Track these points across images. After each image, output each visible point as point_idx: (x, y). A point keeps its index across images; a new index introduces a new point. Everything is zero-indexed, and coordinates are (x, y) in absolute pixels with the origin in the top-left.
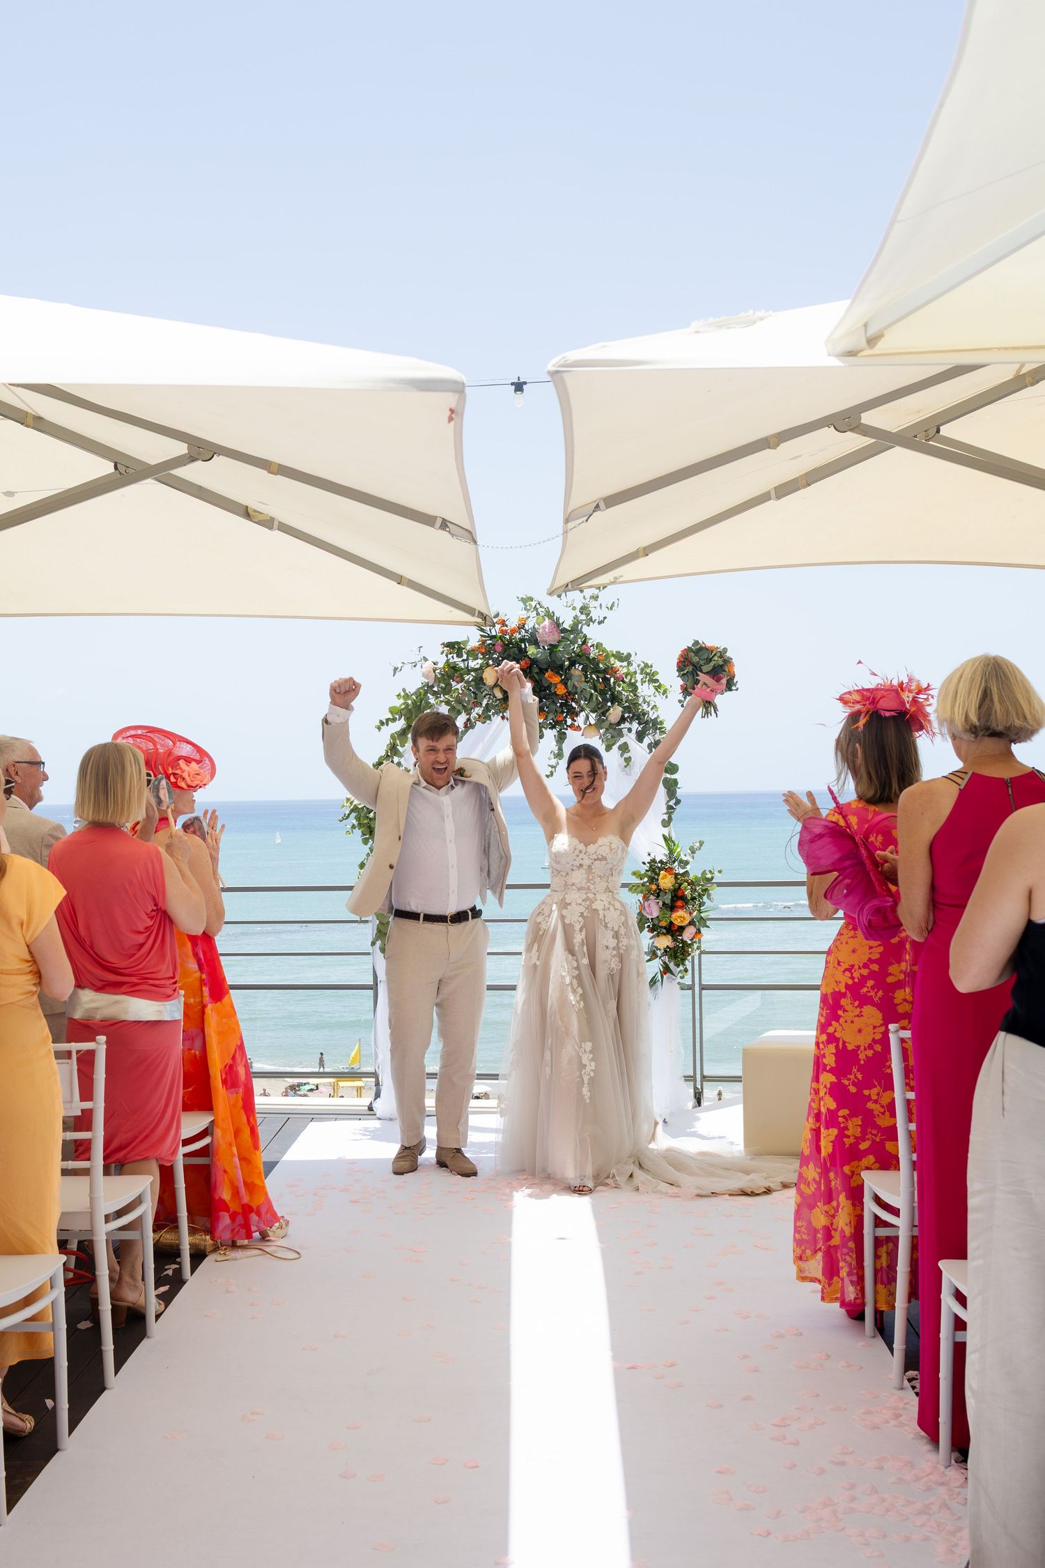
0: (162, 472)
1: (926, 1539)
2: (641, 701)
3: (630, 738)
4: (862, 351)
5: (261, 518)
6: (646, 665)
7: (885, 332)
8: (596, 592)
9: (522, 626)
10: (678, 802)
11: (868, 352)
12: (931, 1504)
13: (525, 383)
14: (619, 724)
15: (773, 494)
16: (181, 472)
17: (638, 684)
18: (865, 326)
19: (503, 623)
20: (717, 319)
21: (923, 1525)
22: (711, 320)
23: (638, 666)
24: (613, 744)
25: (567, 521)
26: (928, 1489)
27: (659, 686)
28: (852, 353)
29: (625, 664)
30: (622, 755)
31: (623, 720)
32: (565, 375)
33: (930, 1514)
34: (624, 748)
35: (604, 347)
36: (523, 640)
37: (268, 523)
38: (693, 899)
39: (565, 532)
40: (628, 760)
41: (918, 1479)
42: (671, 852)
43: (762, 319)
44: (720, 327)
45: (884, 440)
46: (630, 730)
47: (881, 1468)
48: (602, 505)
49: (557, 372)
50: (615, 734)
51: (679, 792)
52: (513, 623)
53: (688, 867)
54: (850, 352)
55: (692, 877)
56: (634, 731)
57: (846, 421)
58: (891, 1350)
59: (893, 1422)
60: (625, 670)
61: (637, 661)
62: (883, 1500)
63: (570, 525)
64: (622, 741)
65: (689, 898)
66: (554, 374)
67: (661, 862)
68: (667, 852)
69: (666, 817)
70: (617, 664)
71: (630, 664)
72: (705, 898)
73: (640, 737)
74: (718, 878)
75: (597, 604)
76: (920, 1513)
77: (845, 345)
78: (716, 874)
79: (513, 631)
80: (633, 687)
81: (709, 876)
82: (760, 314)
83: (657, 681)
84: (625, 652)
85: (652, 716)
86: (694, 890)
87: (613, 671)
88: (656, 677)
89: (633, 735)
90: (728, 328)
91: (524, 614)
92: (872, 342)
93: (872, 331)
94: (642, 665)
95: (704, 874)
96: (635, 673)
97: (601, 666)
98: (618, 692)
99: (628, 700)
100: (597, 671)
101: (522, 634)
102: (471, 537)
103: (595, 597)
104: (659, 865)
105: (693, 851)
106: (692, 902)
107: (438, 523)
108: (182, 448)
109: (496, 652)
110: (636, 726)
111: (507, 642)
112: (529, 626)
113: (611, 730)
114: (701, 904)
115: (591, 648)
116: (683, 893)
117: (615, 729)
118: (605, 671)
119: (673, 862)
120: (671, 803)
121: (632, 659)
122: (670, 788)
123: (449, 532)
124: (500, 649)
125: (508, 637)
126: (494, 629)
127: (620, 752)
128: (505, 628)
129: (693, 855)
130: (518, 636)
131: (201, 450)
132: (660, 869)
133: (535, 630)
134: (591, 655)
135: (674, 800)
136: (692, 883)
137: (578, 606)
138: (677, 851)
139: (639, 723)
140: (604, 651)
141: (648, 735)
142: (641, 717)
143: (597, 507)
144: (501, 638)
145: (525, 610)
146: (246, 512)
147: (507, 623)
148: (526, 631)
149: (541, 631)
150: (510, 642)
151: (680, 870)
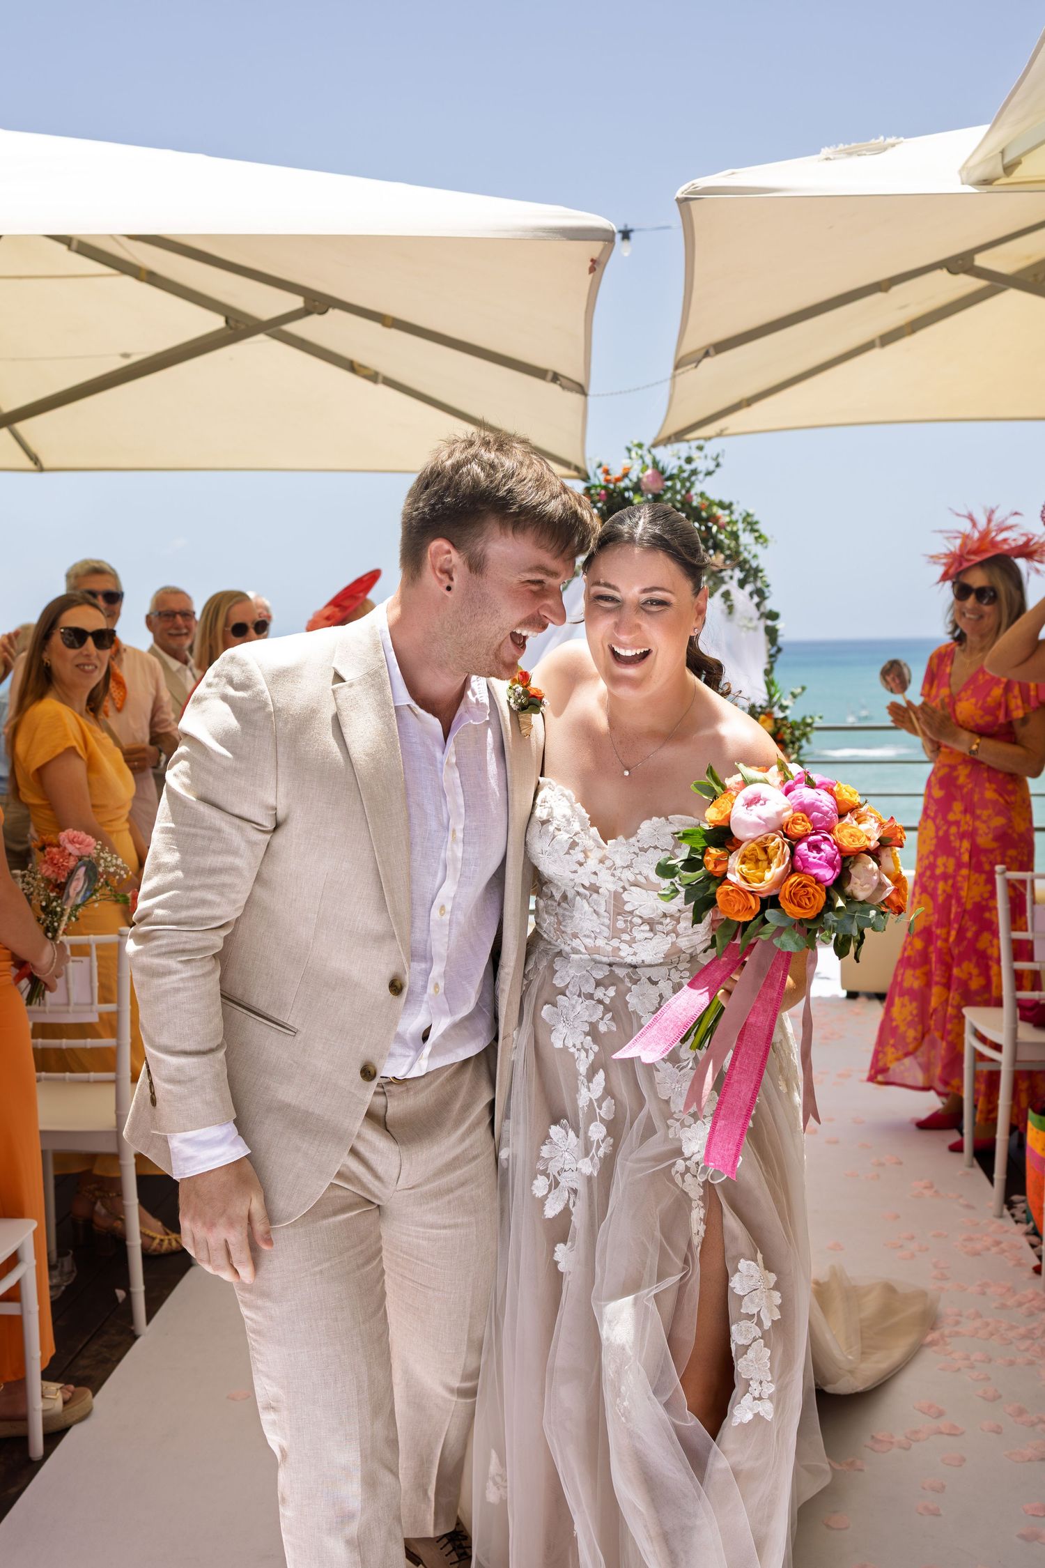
0: (274, 328)
1: (1031, 1363)
2: (742, 549)
3: (732, 586)
4: (998, 179)
5: (366, 372)
6: (748, 515)
7: (1023, 159)
8: (701, 442)
9: (626, 475)
10: (779, 650)
11: (1004, 180)
12: (1034, 1329)
13: (631, 231)
14: (721, 571)
15: (878, 342)
16: (292, 328)
17: (740, 533)
18: (1003, 152)
19: (607, 472)
20: (847, 146)
21: (1027, 1350)
22: (841, 146)
23: (741, 514)
24: (715, 591)
25: (677, 367)
26: (1031, 1314)
27: (760, 536)
28: (987, 182)
29: (727, 512)
30: (725, 602)
31: (725, 567)
32: (691, 203)
33: (1033, 1339)
34: (726, 595)
35: (733, 174)
36: (627, 489)
37: (373, 377)
38: (793, 743)
39: (674, 377)
40: (731, 608)
41: (1020, 1304)
42: (771, 696)
43: (893, 145)
44: (850, 154)
45: (998, 282)
46: (731, 578)
47: (984, 1293)
48: (712, 351)
49: (686, 199)
50: (717, 580)
51: (780, 640)
52: (617, 472)
53: (788, 712)
54: (985, 180)
55: (790, 719)
56: (736, 579)
57: (960, 264)
58: (991, 1180)
59: (994, 1249)
60: (727, 519)
61: (739, 510)
62: (987, 1324)
63: (680, 371)
64: (724, 588)
65: (788, 741)
66: (683, 202)
67: (761, 707)
68: (767, 697)
69: (768, 666)
70: (719, 512)
71: (732, 513)
72: (804, 742)
73: (742, 583)
74: (818, 723)
75: (701, 454)
76: (1023, 1337)
77: (979, 174)
78: (817, 719)
79: (618, 480)
80: (734, 536)
81: (809, 721)
82: (890, 140)
83: (756, 531)
84: (726, 500)
85: (754, 564)
86: (792, 734)
87: (715, 519)
88: (756, 527)
89: (734, 583)
90: (859, 155)
91: (626, 462)
92: (1009, 169)
93: (1008, 159)
94: (744, 514)
95: (804, 719)
96: (737, 522)
97: (704, 514)
98: (721, 541)
99: (729, 548)
100: (699, 519)
101: (625, 483)
102: (581, 389)
103: (700, 448)
104: (759, 710)
105: (794, 696)
106: (791, 745)
107: (550, 376)
108: (297, 302)
109: (599, 501)
110: (738, 574)
111: (610, 492)
112: (633, 476)
113: (713, 578)
114: (800, 748)
115: (695, 498)
116: (782, 737)
117: (716, 577)
118: (708, 519)
119: (773, 707)
120: (773, 651)
121: (734, 507)
122: (772, 634)
123: (561, 385)
124: (605, 498)
125: (611, 486)
126: (598, 478)
127: (723, 600)
128: (609, 477)
129: (794, 700)
130: (622, 485)
131: (317, 303)
132: (760, 713)
133: (639, 479)
134: (695, 504)
135: (775, 649)
136: (791, 727)
137: (684, 455)
138: (777, 696)
139: (741, 571)
140: (707, 499)
141: (750, 582)
142: (742, 565)
143: (707, 354)
144: (605, 488)
145: (630, 458)
146: (351, 367)
147: (611, 472)
148: (630, 480)
149: (645, 480)
150: (614, 491)
151: (779, 714)
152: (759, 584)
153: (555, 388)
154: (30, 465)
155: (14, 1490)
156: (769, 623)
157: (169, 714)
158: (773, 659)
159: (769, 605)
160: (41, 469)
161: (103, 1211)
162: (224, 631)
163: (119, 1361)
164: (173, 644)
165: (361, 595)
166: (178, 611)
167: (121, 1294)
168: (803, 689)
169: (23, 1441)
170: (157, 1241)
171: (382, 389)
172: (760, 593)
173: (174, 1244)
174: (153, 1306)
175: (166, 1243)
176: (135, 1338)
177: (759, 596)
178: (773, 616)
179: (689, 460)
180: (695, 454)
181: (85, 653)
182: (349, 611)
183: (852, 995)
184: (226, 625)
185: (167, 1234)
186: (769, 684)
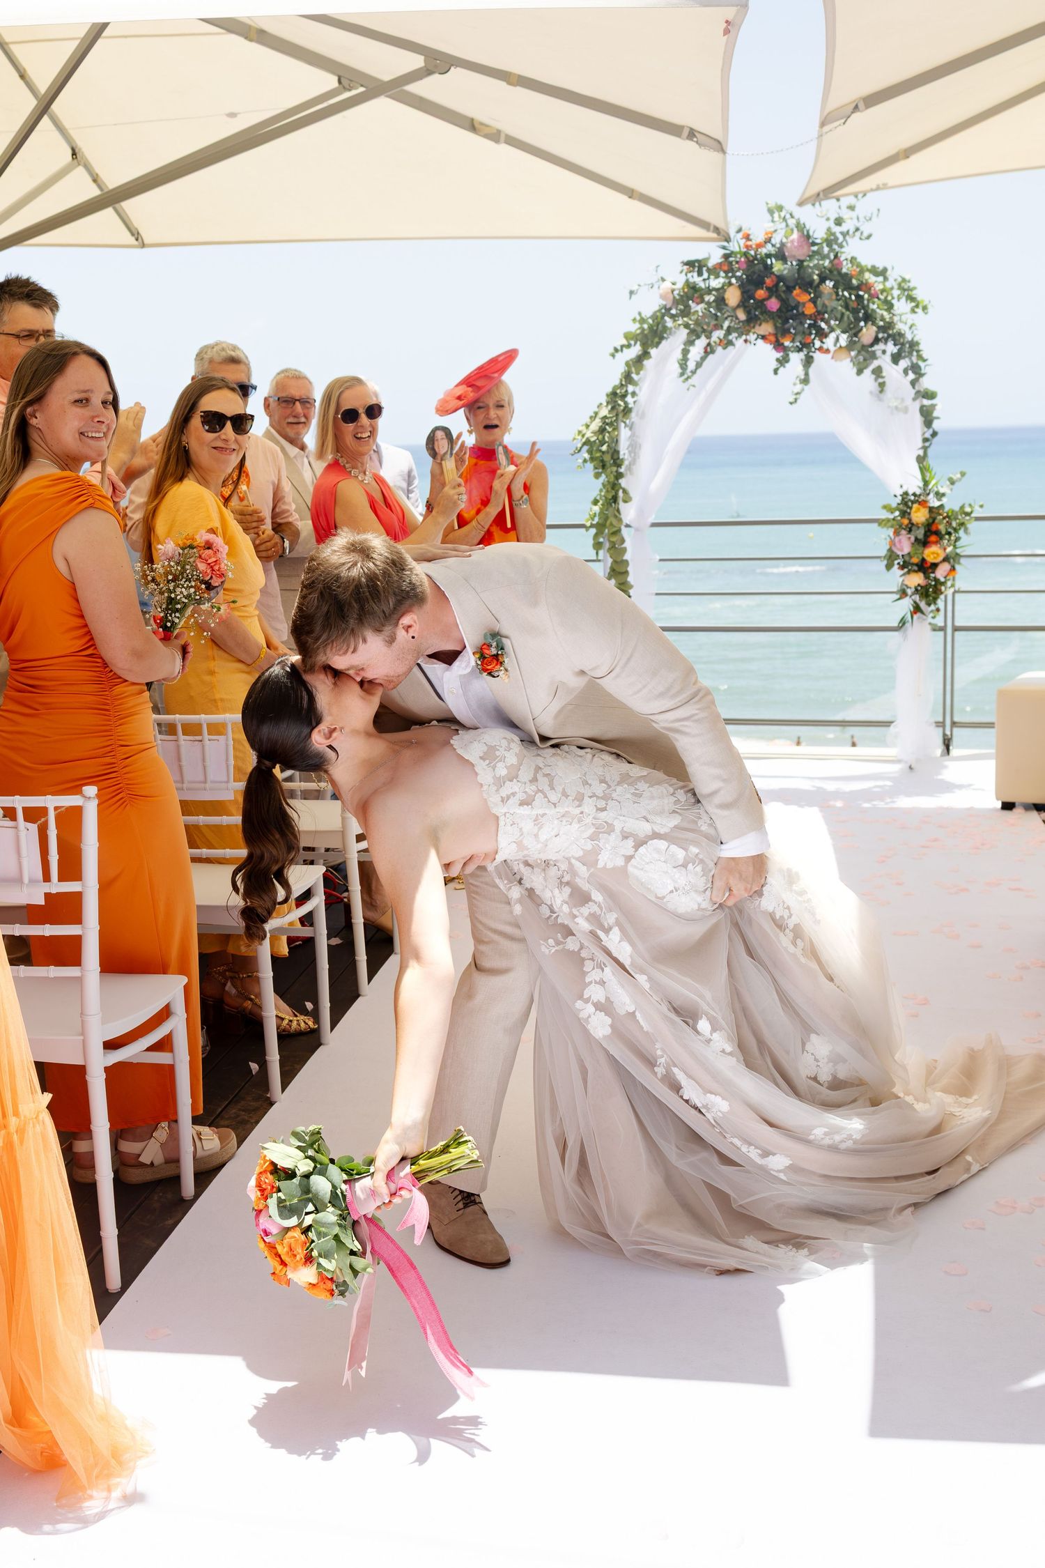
0: (395, 88)
2: (896, 319)
3: (885, 361)
5: (487, 131)
6: (904, 280)
8: (854, 200)
9: (768, 241)
10: (935, 435)
14: (872, 345)
16: (415, 88)
17: (895, 302)
19: (747, 237)
23: (896, 280)
24: (866, 368)
25: (823, 124)
27: (918, 305)
29: (881, 279)
30: (876, 379)
31: (877, 340)
34: (878, 372)
36: (769, 256)
37: (495, 136)
38: (949, 534)
39: (820, 136)
40: (882, 385)
42: (926, 483)
46: (884, 352)
48: (861, 105)
50: (867, 356)
51: (936, 423)
52: (758, 237)
53: (944, 500)
55: (948, 510)
56: (888, 353)
60: (881, 287)
61: (893, 276)
63: (826, 128)
64: (875, 364)
65: (943, 532)
67: (914, 494)
68: (921, 484)
69: (921, 453)
70: (872, 279)
71: (886, 279)
72: (961, 533)
73: (896, 359)
75: (853, 214)
78: (977, 508)
79: (759, 246)
80: (888, 305)
81: (968, 509)
83: (914, 298)
84: (880, 266)
85: (909, 337)
86: (949, 524)
87: (868, 287)
88: (914, 293)
89: (888, 357)
91: (770, 227)
94: (900, 279)
95: (962, 507)
96: (892, 288)
97: (854, 282)
98: (873, 310)
99: (883, 319)
100: (849, 287)
101: (768, 249)
102: (719, 147)
103: (852, 208)
104: (912, 498)
105: (952, 482)
106: (947, 537)
107: (686, 132)
108: (418, 61)
109: (739, 269)
110: (891, 348)
111: (751, 258)
112: (776, 240)
113: (863, 353)
114: (957, 539)
115: (845, 263)
116: (937, 527)
117: (867, 352)
118: (859, 288)
119: (928, 494)
120: (928, 435)
121: (889, 273)
122: (927, 416)
123: (697, 142)
124: (744, 266)
125: (752, 253)
126: (737, 245)
127: (873, 377)
128: (749, 243)
129: (951, 486)
130: (764, 251)
131: (438, 63)
132: (913, 502)
133: (783, 244)
134: (844, 270)
135: (931, 431)
136: (947, 516)
137: (833, 217)
138: (933, 482)
139: (895, 345)
140: (859, 265)
141: (904, 358)
142: (897, 338)
143: (856, 108)
144: (745, 254)
145: (773, 221)
146: (472, 126)
147: (751, 237)
148: (773, 246)
149: (789, 245)
150: (755, 258)
151: (935, 503)
152: (914, 359)
153: (691, 145)
154: (132, 240)
155: (170, 1222)
156: (926, 402)
157: (290, 504)
158: (927, 444)
159: (926, 383)
160: (143, 245)
161: (234, 991)
162: (335, 418)
163: (257, 1122)
164: (290, 432)
165: (496, 375)
166: (297, 398)
167: (254, 1067)
168: (963, 474)
169: (176, 1180)
170: (286, 1022)
171: (504, 148)
172: (915, 369)
173: (303, 1025)
174: (288, 1076)
175: (294, 1024)
176: (272, 1104)
177: (914, 372)
178: (930, 395)
179: (839, 222)
180: (846, 214)
181: (223, 437)
182: (481, 392)
183: (1008, 806)
184: (337, 412)
185: (296, 1016)
186: (923, 470)
